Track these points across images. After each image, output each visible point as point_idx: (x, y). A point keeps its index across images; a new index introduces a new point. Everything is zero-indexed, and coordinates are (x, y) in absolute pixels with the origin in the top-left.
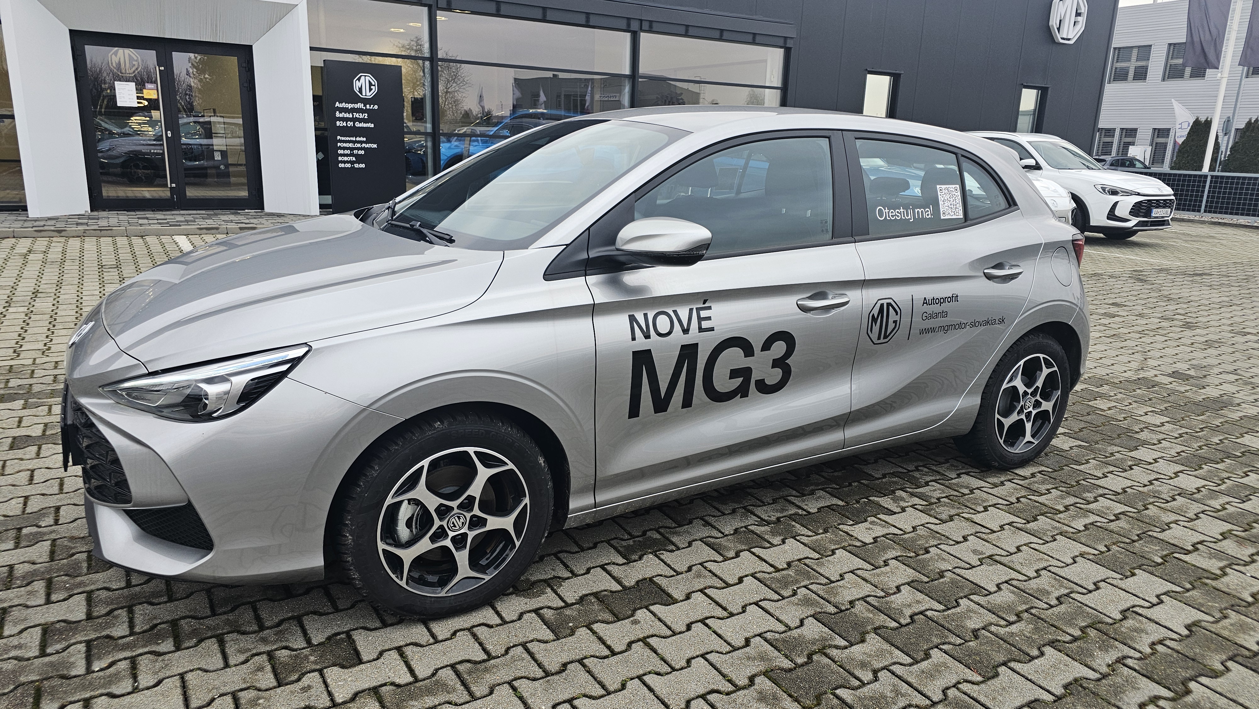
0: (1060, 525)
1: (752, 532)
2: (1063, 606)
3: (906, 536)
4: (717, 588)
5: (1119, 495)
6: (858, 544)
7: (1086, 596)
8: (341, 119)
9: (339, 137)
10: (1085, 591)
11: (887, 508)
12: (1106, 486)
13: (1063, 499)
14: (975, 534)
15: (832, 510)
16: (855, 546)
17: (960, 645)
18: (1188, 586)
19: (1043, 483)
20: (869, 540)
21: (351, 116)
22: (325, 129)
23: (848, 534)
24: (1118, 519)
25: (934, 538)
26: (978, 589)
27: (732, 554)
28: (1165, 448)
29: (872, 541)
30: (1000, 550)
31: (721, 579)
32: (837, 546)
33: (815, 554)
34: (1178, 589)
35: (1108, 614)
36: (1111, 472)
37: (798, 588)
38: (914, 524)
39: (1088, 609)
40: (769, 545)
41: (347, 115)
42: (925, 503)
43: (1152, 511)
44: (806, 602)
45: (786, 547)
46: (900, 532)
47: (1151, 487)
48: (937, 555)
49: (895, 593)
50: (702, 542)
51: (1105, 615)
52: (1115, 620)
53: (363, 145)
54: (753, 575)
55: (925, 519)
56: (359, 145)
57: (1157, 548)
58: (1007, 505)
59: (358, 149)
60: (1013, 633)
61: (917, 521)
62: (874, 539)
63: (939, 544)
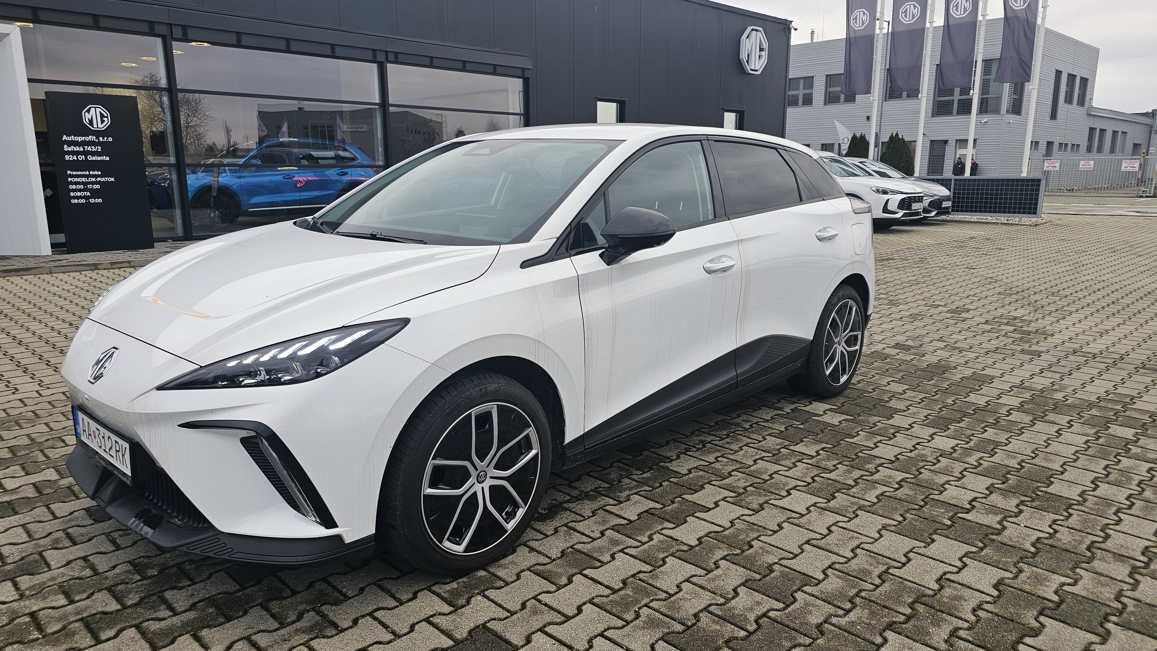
0: (857, 500)
1: (579, 551)
2: (886, 584)
3: (727, 532)
4: (557, 624)
5: (894, 462)
6: (685, 548)
7: (902, 570)
8: (69, 153)
9: (69, 172)
10: (899, 565)
11: (701, 505)
12: (881, 456)
13: (850, 473)
14: (787, 520)
15: (651, 514)
16: (683, 551)
17: (810, 645)
18: (981, 545)
19: (828, 460)
20: (694, 542)
21: (82, 149)
22: (52, 165)
23: (673, 539)
24: (901, 487)
25: (753, 530)
26: (807, 579)
27: (564, 580)
28: (914, 414)
29: (697, 542)
30: (814, 534)
31: (559, 612)
32: (666, 554)
33: (647, 566)
34: (974, 549)
35: (927, 586)
36: (880, 442)
37: (639, 609)
38: (731, 518)
39: (909, 583)
40: (599, 564)
41: (77, 149)
42: (734, 495)
43: (926, 475)
44: (652, 624)
45: (617, 563)
46: (721, 529)
47: (916, 452)
48: (761, 548)
49: (734, 598)
50: (530, 571)
51: (924, 587)
52: (934, 590)
53: (99, 179)
54: (591, 601)
55: (740, 511)
56: (93, 180)
57: (943, 510)
58: (805, 486)
59: (93, 183)
60: (853, 622)
61: (732, 514)
62: (698, 540)
63: (759, 536)
